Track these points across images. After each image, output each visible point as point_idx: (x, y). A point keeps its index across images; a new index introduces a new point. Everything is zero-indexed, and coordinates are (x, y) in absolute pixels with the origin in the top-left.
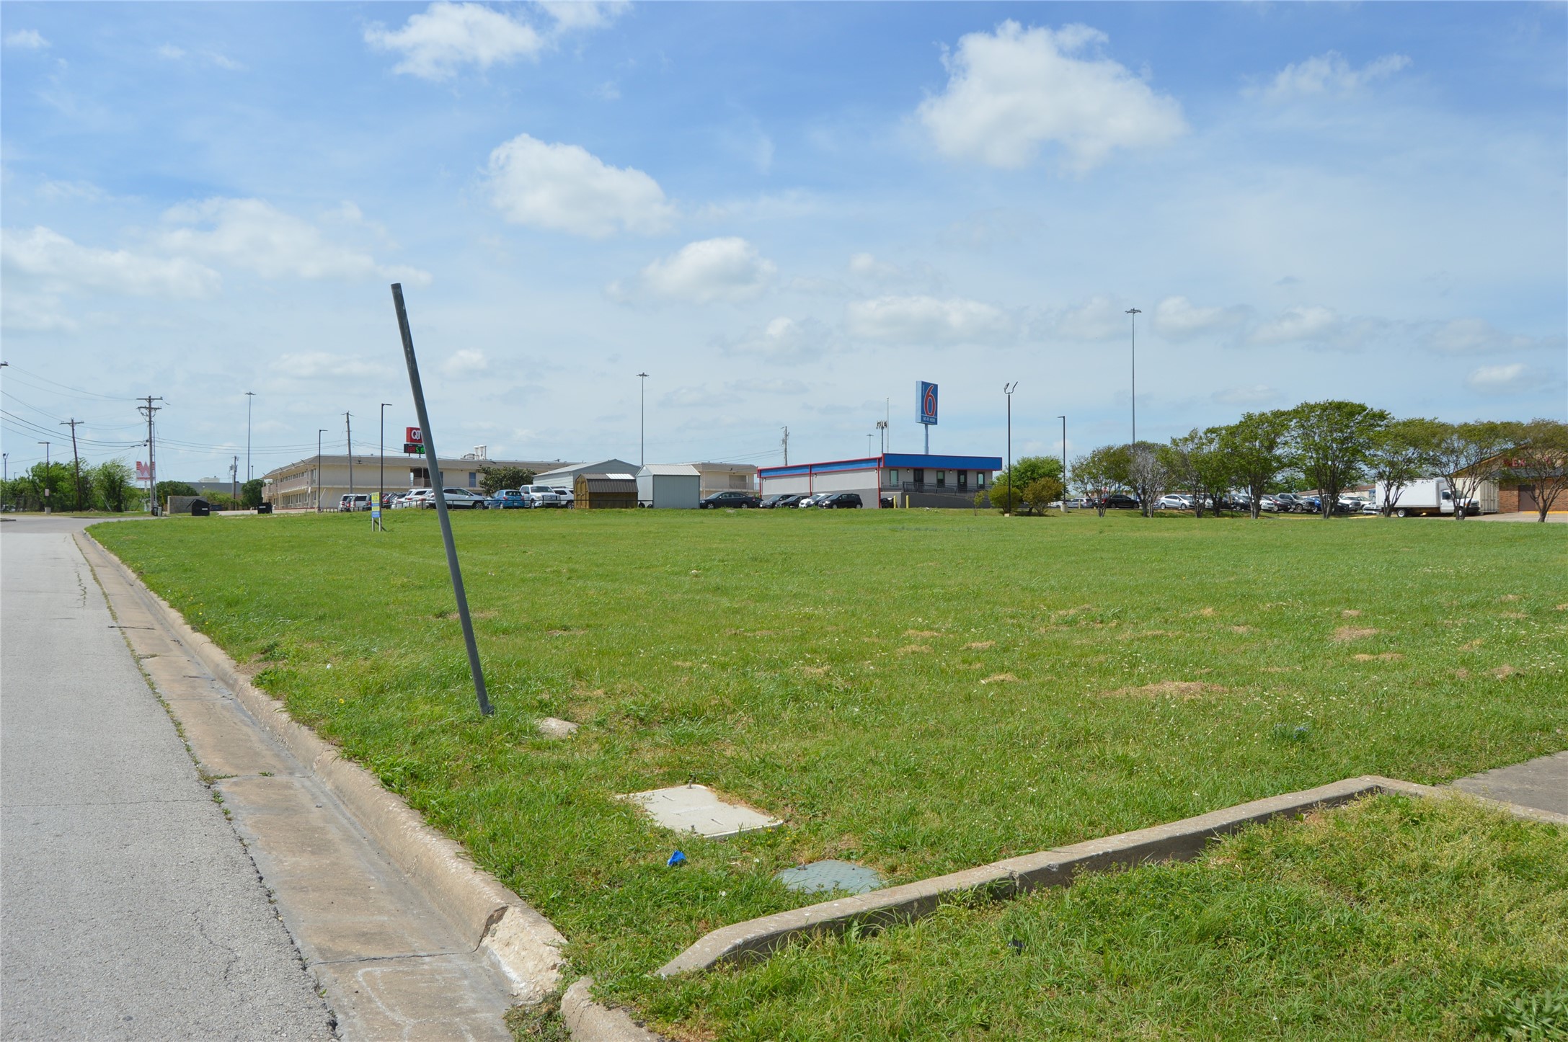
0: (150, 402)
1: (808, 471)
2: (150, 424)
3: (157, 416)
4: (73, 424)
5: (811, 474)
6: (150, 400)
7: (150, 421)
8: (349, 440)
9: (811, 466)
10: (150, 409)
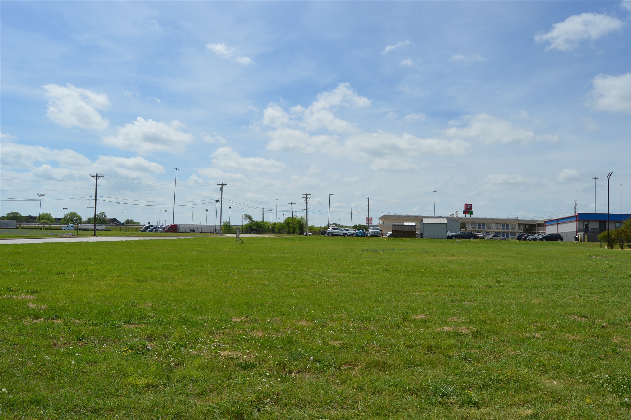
0: (307, 196)
1: (556, 222)
2: (306, 204)
3: (309, 201)
4: (292, 204)
5: (558, 224)
6: (307, 195)
7: (307, 202)
8: (368, 209)
9: (558, 220)
10: (307, 198)
